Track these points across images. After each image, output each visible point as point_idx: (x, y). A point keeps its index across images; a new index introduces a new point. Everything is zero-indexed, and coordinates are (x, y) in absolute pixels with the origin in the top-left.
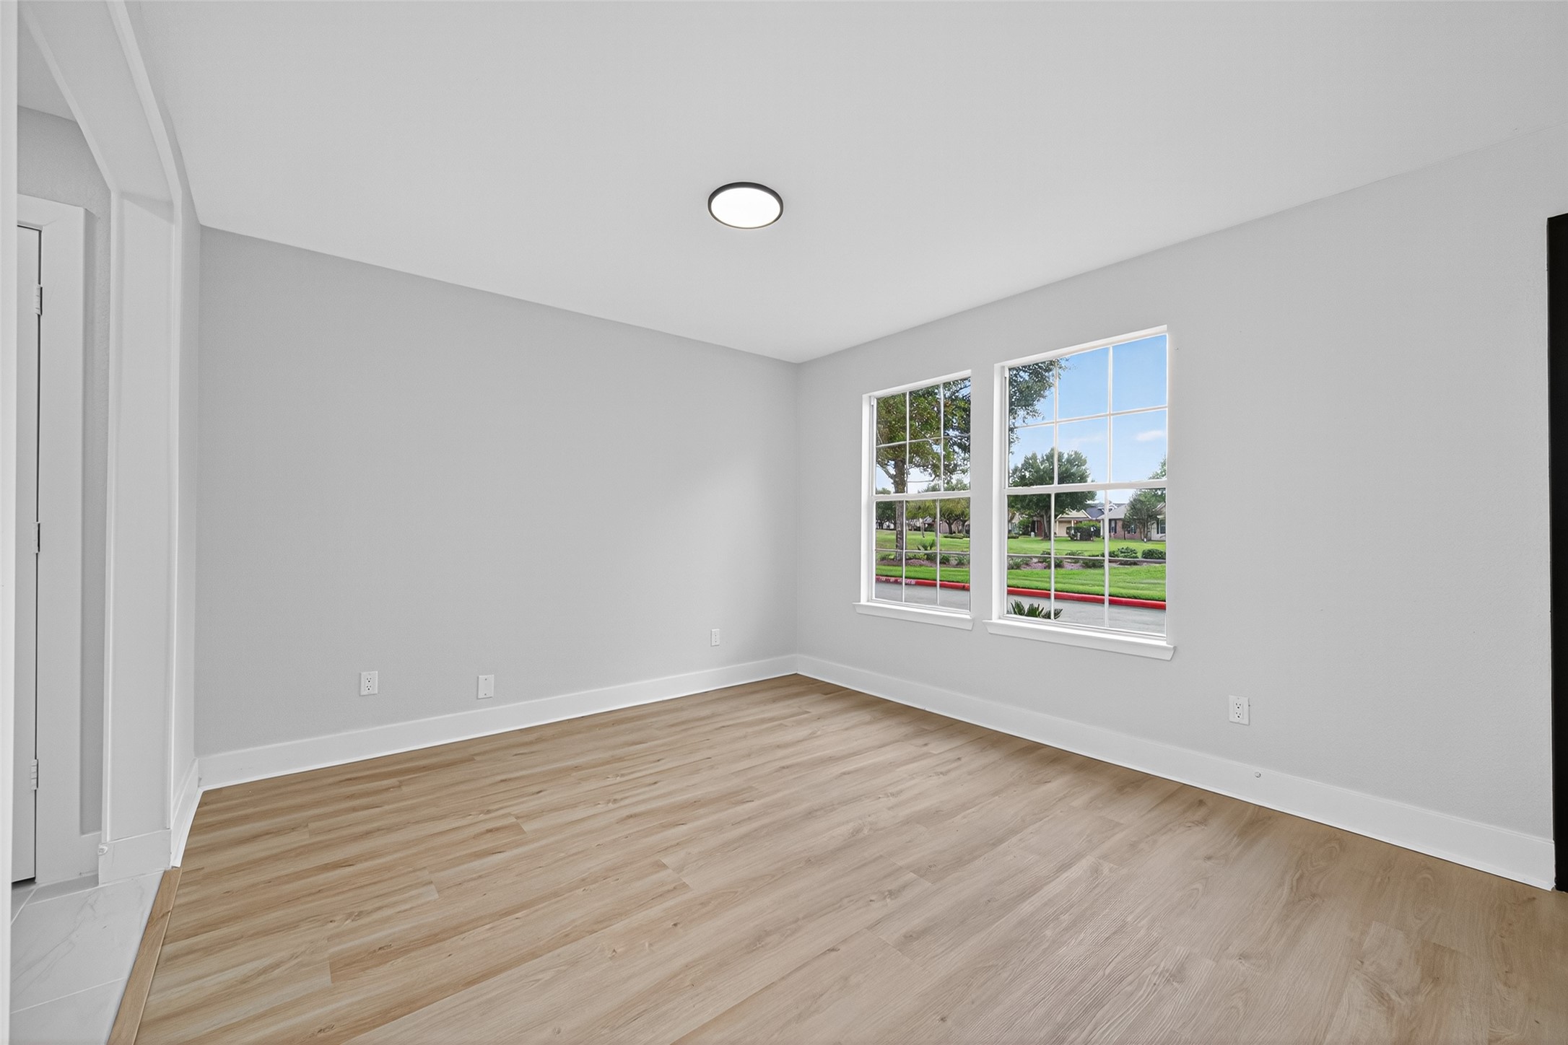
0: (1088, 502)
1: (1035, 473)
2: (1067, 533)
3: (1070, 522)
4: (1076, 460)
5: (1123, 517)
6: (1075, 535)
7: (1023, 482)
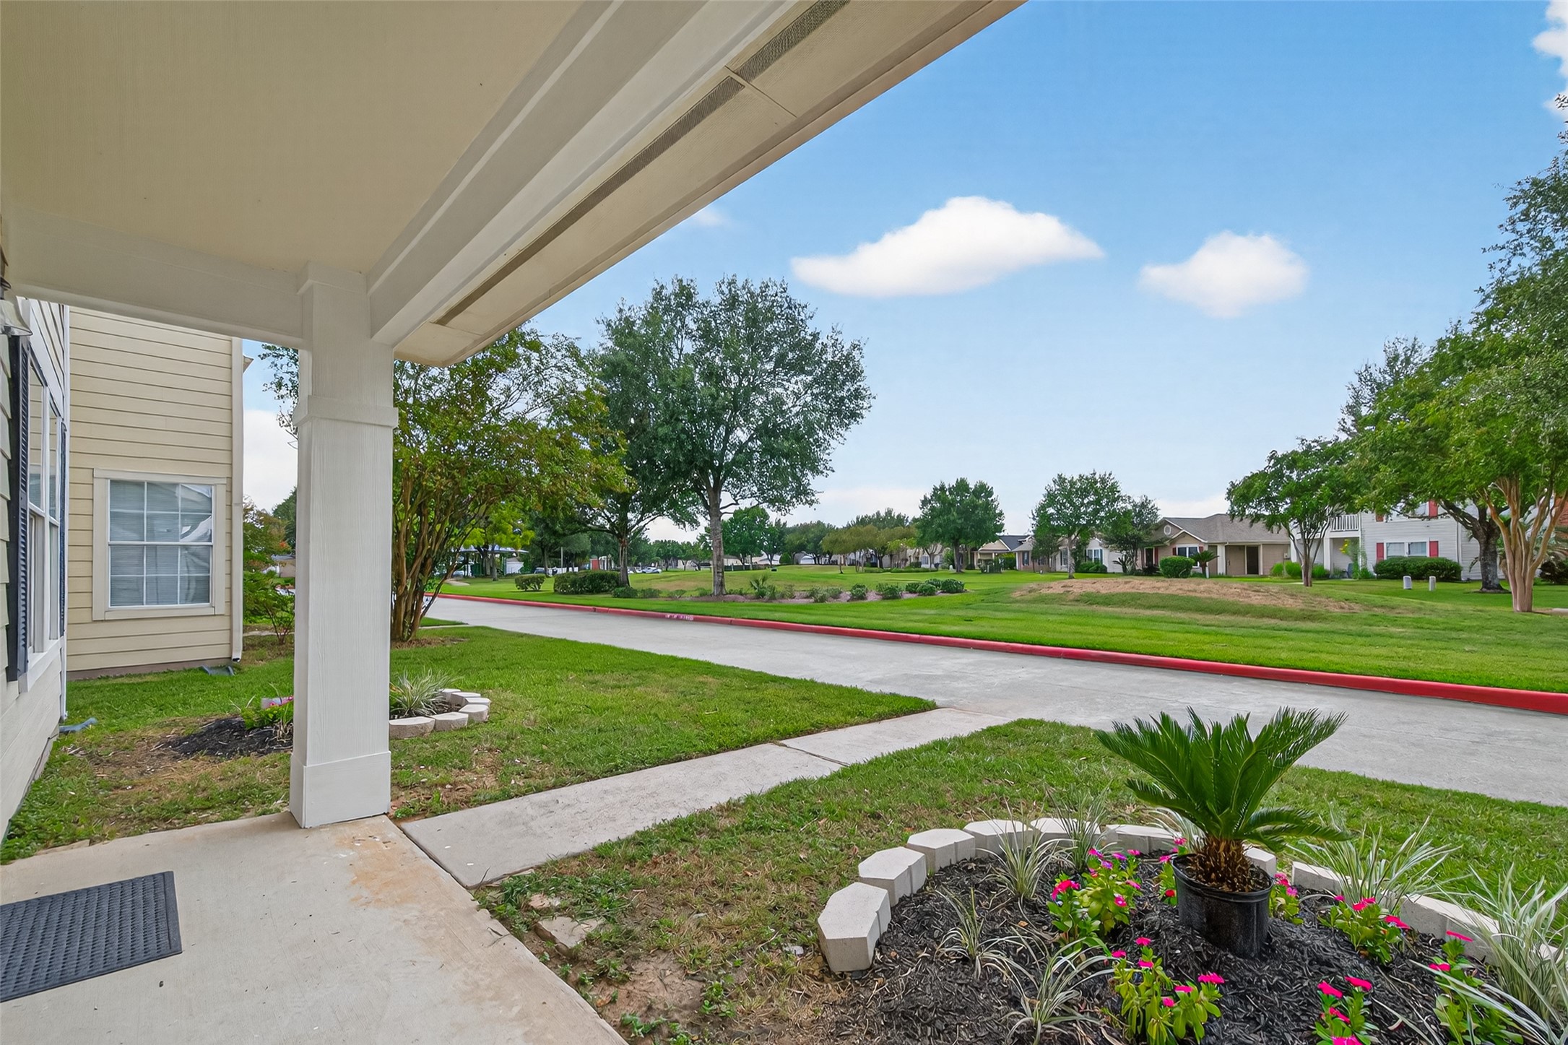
0: (998, 534)
5: (1032, 548)
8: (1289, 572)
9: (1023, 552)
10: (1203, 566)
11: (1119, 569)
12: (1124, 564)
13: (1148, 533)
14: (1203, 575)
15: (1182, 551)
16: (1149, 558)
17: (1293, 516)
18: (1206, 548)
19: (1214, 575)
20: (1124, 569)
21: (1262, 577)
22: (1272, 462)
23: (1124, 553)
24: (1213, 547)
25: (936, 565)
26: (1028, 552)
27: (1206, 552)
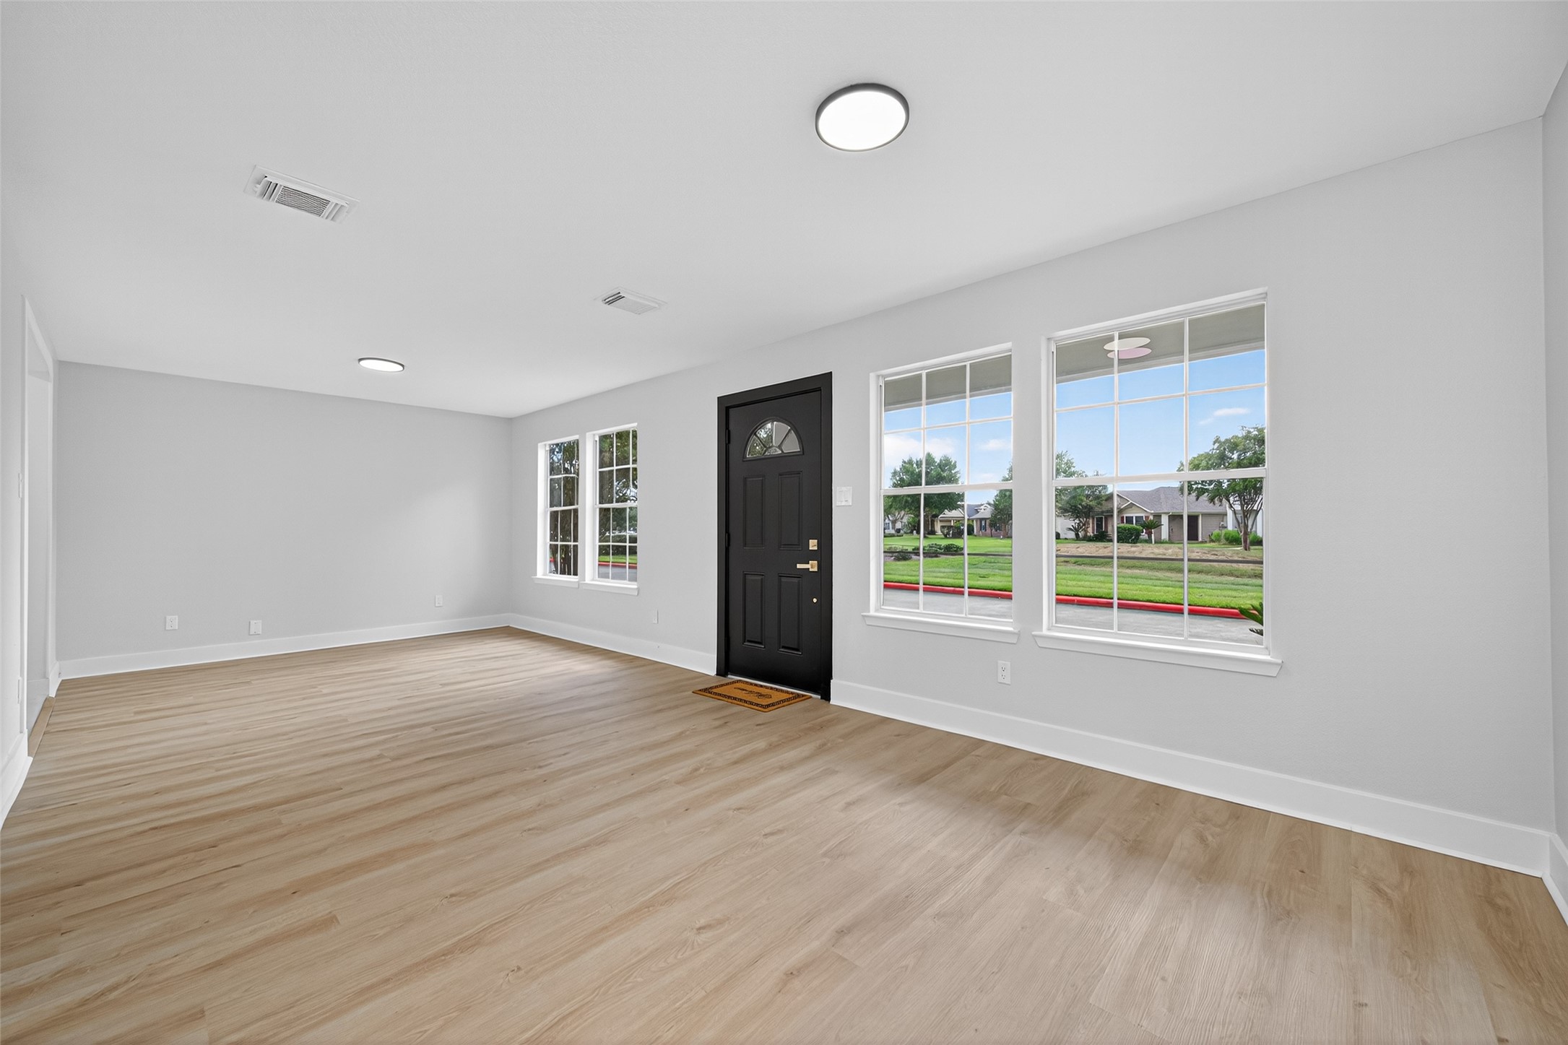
0: (959, 503)
1: (909, 475)
2: (942, 532)
3: (951, 521)
4: (947, 465)
5: (990, 516)
6: (948, 533)
7: (901, 484)
8: (1227, 539)
9: (981, 520)
10: (1149, 534)
11: (1072, 535)
12: (1076, 530)
13: (1099, 504)
14: (1149, 541)
15: (1129, 520)
16: (1099, 526)
17: (1235, 491)
18: (1151, 518)
19: (1159, 541)
20: (1077, 535)
21: (1202, 542)
22: (1217, 445)
23: (1077, 521)
24: (1158, 516)
25: (898, 531)
26: (985, 519)
27: (1152, 521)
